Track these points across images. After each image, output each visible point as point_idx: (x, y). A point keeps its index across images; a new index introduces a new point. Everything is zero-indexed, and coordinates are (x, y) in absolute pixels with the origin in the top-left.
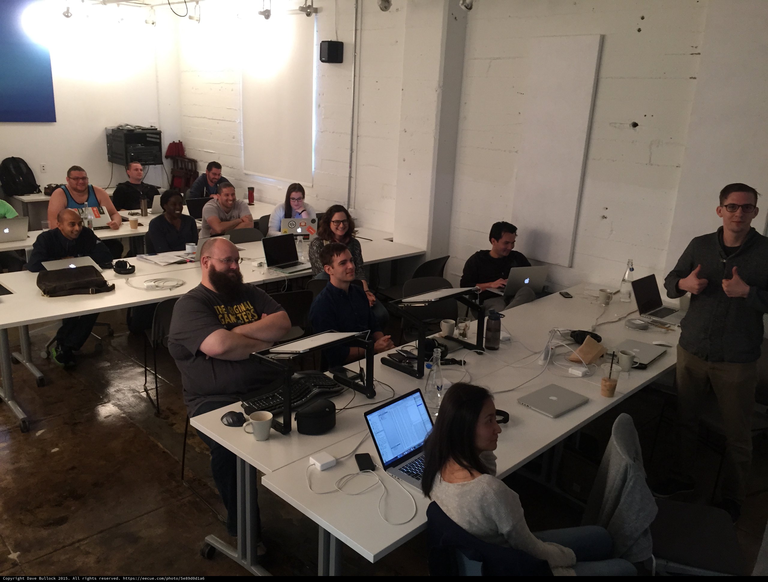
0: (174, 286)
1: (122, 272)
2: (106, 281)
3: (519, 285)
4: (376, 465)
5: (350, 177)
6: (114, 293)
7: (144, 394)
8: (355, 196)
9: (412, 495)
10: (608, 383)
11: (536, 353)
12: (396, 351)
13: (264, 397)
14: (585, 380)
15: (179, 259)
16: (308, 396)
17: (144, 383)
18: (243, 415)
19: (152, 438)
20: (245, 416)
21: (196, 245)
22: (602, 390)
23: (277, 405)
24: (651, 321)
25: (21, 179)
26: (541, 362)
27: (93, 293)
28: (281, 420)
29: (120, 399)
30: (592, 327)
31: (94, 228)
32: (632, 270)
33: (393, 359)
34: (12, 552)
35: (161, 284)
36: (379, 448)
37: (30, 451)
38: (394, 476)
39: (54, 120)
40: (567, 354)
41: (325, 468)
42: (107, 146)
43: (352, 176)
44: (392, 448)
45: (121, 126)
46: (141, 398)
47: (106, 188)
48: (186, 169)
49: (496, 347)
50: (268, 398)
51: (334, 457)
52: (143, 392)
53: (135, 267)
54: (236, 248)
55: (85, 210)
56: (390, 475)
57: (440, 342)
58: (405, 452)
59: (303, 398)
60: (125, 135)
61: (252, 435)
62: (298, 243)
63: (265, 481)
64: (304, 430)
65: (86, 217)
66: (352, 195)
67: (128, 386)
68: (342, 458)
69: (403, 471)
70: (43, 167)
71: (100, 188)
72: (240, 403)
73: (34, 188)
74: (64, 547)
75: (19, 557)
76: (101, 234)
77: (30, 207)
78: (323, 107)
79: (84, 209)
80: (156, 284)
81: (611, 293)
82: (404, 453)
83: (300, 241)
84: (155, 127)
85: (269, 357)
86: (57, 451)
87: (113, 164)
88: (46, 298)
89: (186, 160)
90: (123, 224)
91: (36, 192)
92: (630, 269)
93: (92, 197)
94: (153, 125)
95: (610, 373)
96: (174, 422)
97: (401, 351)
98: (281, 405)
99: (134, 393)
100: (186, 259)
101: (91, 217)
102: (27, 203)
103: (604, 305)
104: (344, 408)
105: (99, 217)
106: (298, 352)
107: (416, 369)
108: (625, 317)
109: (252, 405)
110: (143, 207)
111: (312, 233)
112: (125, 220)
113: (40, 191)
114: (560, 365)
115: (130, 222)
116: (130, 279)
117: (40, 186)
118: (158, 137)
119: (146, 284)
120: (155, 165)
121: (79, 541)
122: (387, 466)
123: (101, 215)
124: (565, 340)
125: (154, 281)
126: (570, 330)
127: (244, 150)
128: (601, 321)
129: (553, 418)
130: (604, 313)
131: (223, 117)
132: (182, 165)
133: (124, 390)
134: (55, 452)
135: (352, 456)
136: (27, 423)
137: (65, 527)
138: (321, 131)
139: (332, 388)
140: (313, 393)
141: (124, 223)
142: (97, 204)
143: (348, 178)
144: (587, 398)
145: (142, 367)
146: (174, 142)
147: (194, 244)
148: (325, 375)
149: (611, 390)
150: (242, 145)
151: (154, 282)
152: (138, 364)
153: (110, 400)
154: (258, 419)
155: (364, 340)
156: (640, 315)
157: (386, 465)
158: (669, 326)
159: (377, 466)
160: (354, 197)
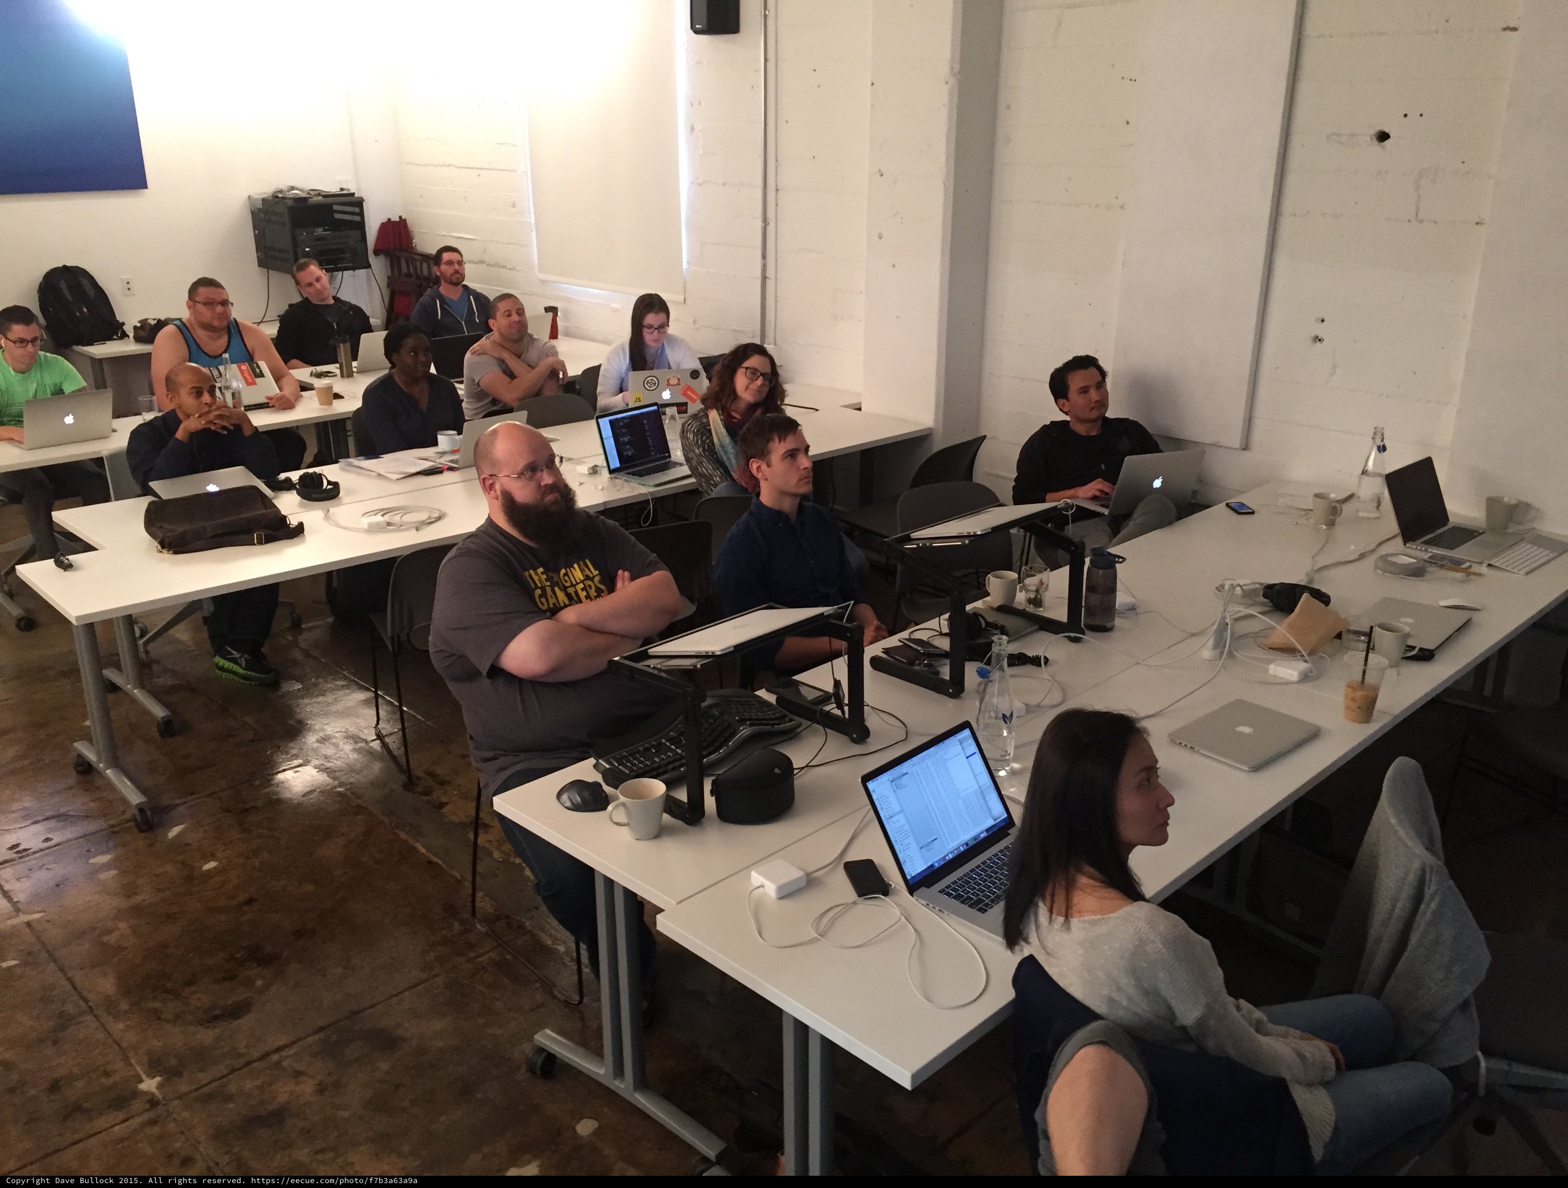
0: (423, 521)
1: (313, 496)
2: (285, 517)
3: (1140, 493)
4: (890, 883)
5: (764, 278)
6: (304, 541)
7: (376, 745)
8: (776, 320)
9: (973, 945)
10: (1359, 694)
11: (1193, 635)
12: (899, 640)
13: (641, 749)
14: (1306, 687)
15: (426, 465)
16: (730, 744)
17: (375, 723)
18: (602, 786)
19: (403, 836)
20: (607, 789)
21: (460, 433)
22: (1347, 708)
23: (669, 763)
24: (1430, 557)
25: (85, 310)
26: (1207, 654)
27: (260, 543)
28: (682, 795)
29: (330, 757)
30: (1308, 575)
31: (245, 407)
32: (1382, 449)
33: (895, 658)
34: (144, 1076)
35: (396, 519)
36: (897, 847)
37: (161, 870)
38: (931, 906)
39: (143, 185)
40: (1260, 635)
41: (785, 893)
42: (255, 234)
43: (768, 275)
44: (921, 848)
45: (281, 191)
46: (371, 753)
47: (259, 323)
48: (418, 277)
49: (1109, 625)
50: (647, 749)
51: (802, 869)
52: (373, 741)
53: (339, 486)
54: (542, 437)
55: (225, 369)
56: (923, 905)
57: (990, 619)
58: (948, 855)
59: (720, 747)
60: (290, 209)
61: (625, 828)
62: (667, 421)
63: (665, 925)
64: (730, 814)
65: (228, 384)
66: (770, 315)
67: (343, 730)
68: (818, 871)
69: (949, 895)
70: (128, 283)
71: (249, 323)
72: (592, 761)
73: (113, 330)
74: (249, 1063)
75: (160, 1086)
76: (261, 420)
77: (106, 367)
78: (699, 131)
79: (221, 368)
80: (387, 518)
81: (1338, 501)
82: (945, 856)
83: (673, 418)
84: (349, 190)
85: (649, 666)
86: (215, 868)
87: (270, 271)
88: (167, 556)
89: (416, 257)
90: (302, 396)
91: (117, 336)
92: (1379, 448)
93: (236, 340)
94: (344, 187)
95: (1364, 672)
96: (444, 799)
97: (910, 640)
98: (677, 764)
99: (356, 742)
100: (440, 464)
101: (237, 384)
102: (100, 360)
103: (1324, 527)
104: (807, 766)
105: (255, 383)
106: (710, 654)
107: (948, 678)
108: (1373, 551)
109: (617, 765)
110: (343, 359)
111: (694, 401)
112: (305, 387)
113: (124, 335)
114: (1250, 658)
115: (317, 393)
116: (331, 510)
117: (123, 324)
118: (357, 210)
119: (366, 521)
120: (354, 269)
121: (278, 1050)
122: (914, 886)
123: (258, 380)
124: (1253, 605)
125: (382, 513)
126: (1261, 584)
127: (536, 231)
128: (1322, 561)
129: (1248, 771)
130: (1326, 542)
131: (490, 163)
132: (408, 267)
133: (335, 737)
134: (209, 871)
135: (836, 866)
136: (149, 813)
137: (245, 1022)
138: (700, 183)
139: (778, 724)
140: (740, 737)
141: (304, 393)
142: (248, 358)
143: (759, 281)
144: (1317, 726)
145: (367, 689)
146: (389, 219)
147: (455, 432)
148: (759, 697)
149: (1366, 709)
150: (533, 221)
151: (382, 516)
152: (357, 684)
153: (309, 758)
154: (636, 795)
155: (839, 623)
156: (1405, 544)
157: (911, 883)
158: (1470, 567)
159: (893, 885)
160: (773, 320)
